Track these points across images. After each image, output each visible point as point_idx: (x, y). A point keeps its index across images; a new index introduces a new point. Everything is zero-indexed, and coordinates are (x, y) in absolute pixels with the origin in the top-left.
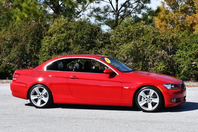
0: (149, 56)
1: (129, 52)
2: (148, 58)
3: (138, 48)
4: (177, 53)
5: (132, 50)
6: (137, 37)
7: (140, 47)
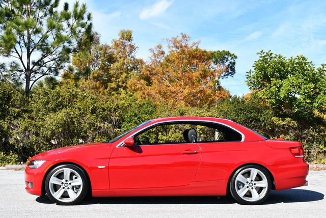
0: (86, 130)
1: (61, 124)
2: (86, 132)
3: (72, 118)
4: (124, 127)
5: (65, 121)
6: (69, 103)
7: (75, 118)
